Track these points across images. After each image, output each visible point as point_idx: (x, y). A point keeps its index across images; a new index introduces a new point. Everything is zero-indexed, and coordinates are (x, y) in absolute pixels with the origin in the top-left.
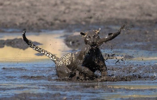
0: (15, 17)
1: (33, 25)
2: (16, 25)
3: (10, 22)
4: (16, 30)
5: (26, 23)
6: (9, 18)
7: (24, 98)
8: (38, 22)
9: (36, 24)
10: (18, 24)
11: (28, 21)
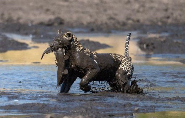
0: (82, 15)
1: (102, 24)
2: (82, 24)
3: (76, 21)
4: (83, 30)
5: (94, 23)
6: (75, 17)
7: (90, 107)
8: (108, 22)
9: (106, 24)
10: (85, 23)
11: (96, 20)
